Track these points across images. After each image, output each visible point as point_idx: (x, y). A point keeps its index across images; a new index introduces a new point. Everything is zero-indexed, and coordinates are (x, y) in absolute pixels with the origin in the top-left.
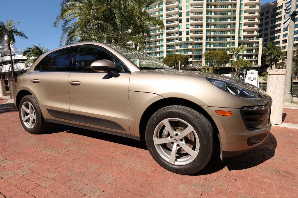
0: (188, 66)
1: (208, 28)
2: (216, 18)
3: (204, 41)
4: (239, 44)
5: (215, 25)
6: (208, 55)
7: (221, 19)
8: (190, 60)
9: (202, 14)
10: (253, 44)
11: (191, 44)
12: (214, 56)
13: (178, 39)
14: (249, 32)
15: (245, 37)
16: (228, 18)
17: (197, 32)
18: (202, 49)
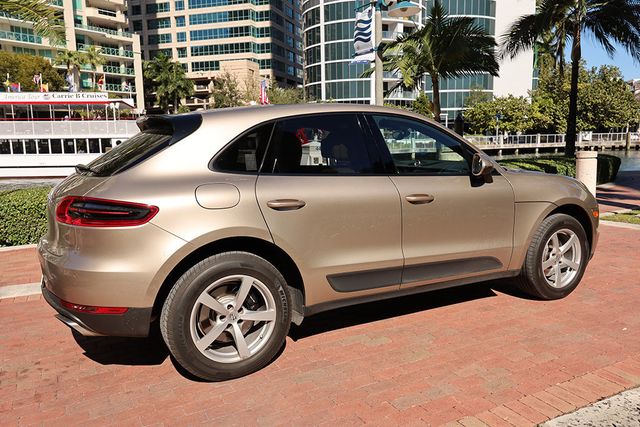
4: (80, 40)
10: (117, 47)
14: (103, 9)
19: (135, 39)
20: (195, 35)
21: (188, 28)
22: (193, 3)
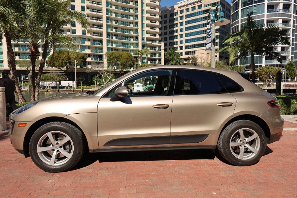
0: (85, 67)
1: (108, 23)
2: (117, 13)
3: (104, 38)
4: (143, 46)
5: (117, 21)
6: (110, 56)
7: (123, 15)
8: (89, 59)
9: (100, 5)
10: (156, 48)
11: (89, 40)
12: (118, 57)
13: (71, 31)
14: (152, 34)
15: (148, 39)
16: (130, 16)
17: (96, 25)
18: (103, 48)
19: (162, 44)
20: (187, 41)
21: (184, 39)
22: (187, 29)
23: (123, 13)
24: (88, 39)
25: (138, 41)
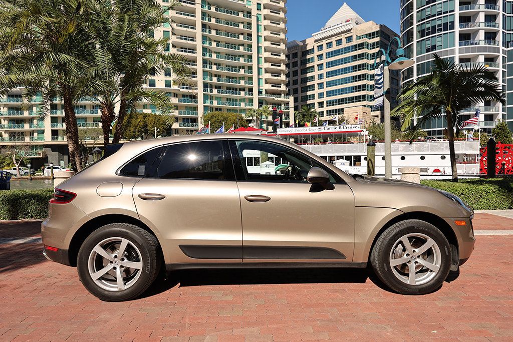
1: (205, 69)
2: (219, 53)
3: (200, 92)
4: (261, 103)
5: (219, 65)
7: (228, 56)
8: (176, 126)
9: (193, 41)
10: (281, 105)
11: (176, 95)
12: (222, 122)
13: (148, 82)
14: (274, 84)
15: (267, 92)
16: (240, 56)
18: (197, 107)
19: (291, 99)
20: (329, 93)
21: (325, 90)
22: (329, 74)
23: (228, 53)
24: (174, 93)
25: (252, 95)
